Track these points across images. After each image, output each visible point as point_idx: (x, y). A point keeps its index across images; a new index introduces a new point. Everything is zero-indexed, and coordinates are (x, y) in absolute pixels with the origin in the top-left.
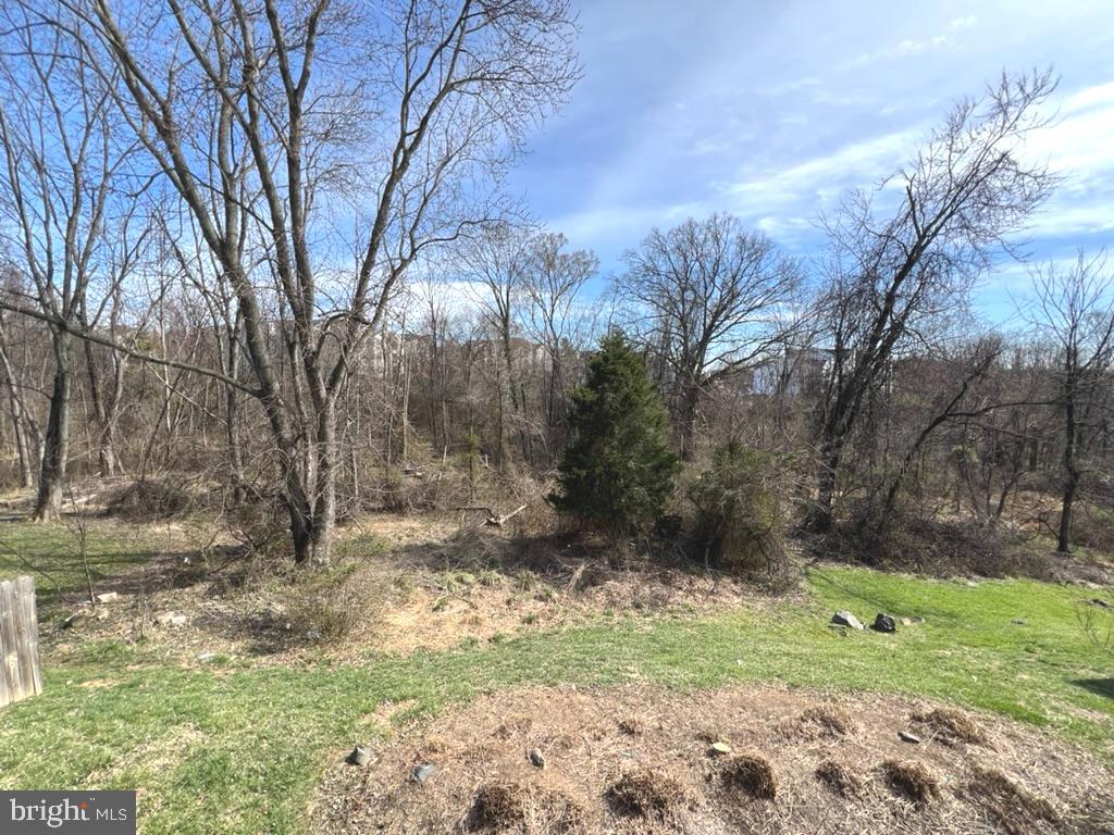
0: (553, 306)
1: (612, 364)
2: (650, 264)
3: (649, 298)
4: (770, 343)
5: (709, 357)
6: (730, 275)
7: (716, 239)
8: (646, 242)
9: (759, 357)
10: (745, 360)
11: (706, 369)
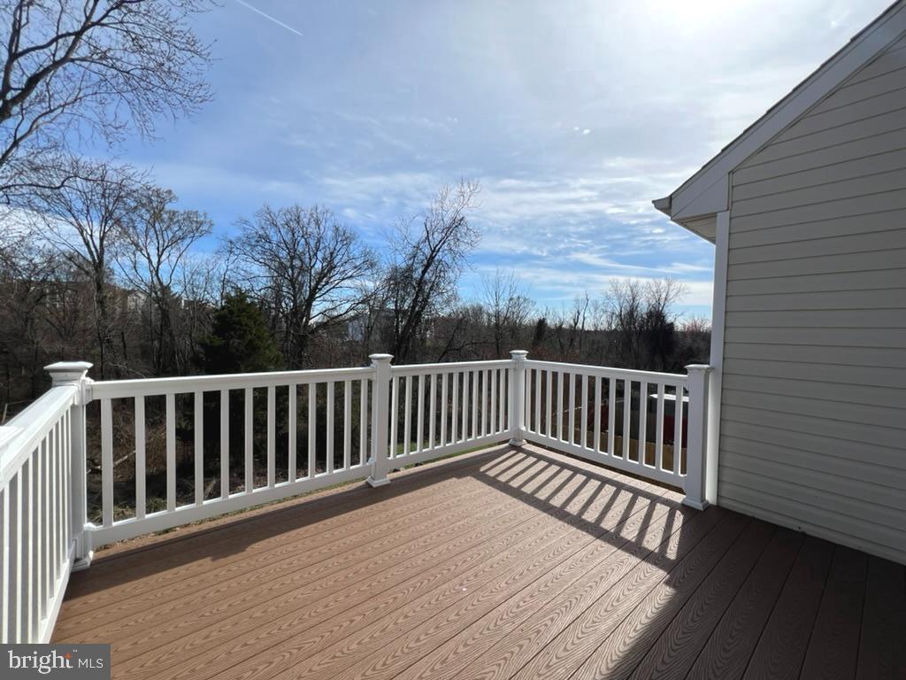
0: (160, 257)
1: (238, 316)
2: (261, 232)
3: (261, 260)
4: (358, 304)
5: (314, 312)
6: (328, 252)
7: (318, 223)
8: (258, 214)
9: (352, 313)
10: (341, 315)
11: (312, 322)
